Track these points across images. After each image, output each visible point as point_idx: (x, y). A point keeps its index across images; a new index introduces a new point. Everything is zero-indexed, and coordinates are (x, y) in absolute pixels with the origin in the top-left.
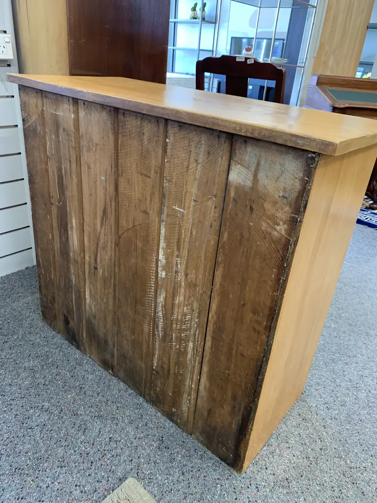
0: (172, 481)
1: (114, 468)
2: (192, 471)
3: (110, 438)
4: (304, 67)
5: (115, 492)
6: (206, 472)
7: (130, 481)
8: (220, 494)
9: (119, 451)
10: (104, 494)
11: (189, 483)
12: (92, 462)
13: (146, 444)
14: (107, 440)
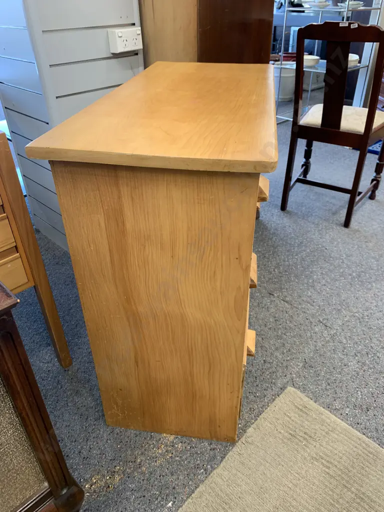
0: (322, 389)
1: (274, 381)
2: (335, 383)
3: (264, 361)
4: (380, 9)
5: (281, 396)
6: (347, 383)
7: (290, 389)
8: (362, 398)
9: (274, 369)
10: (272, 398)
11: (335, 391)
12: (256, 377)
13: (293, 364)
14: (262, 362)
